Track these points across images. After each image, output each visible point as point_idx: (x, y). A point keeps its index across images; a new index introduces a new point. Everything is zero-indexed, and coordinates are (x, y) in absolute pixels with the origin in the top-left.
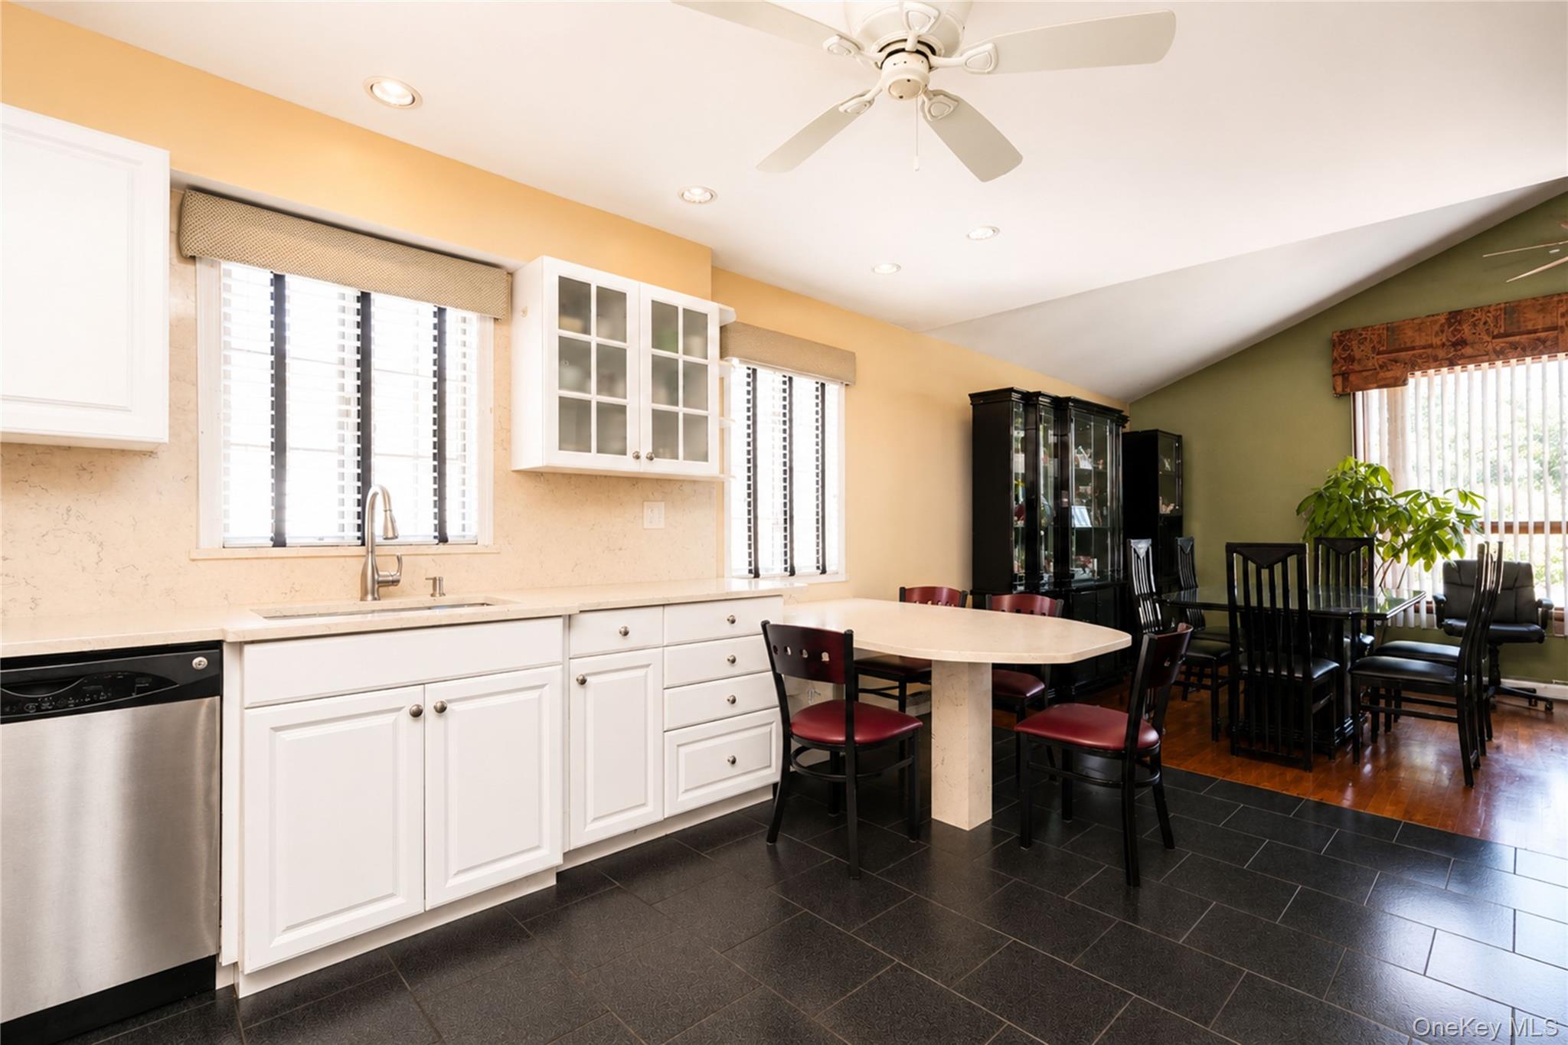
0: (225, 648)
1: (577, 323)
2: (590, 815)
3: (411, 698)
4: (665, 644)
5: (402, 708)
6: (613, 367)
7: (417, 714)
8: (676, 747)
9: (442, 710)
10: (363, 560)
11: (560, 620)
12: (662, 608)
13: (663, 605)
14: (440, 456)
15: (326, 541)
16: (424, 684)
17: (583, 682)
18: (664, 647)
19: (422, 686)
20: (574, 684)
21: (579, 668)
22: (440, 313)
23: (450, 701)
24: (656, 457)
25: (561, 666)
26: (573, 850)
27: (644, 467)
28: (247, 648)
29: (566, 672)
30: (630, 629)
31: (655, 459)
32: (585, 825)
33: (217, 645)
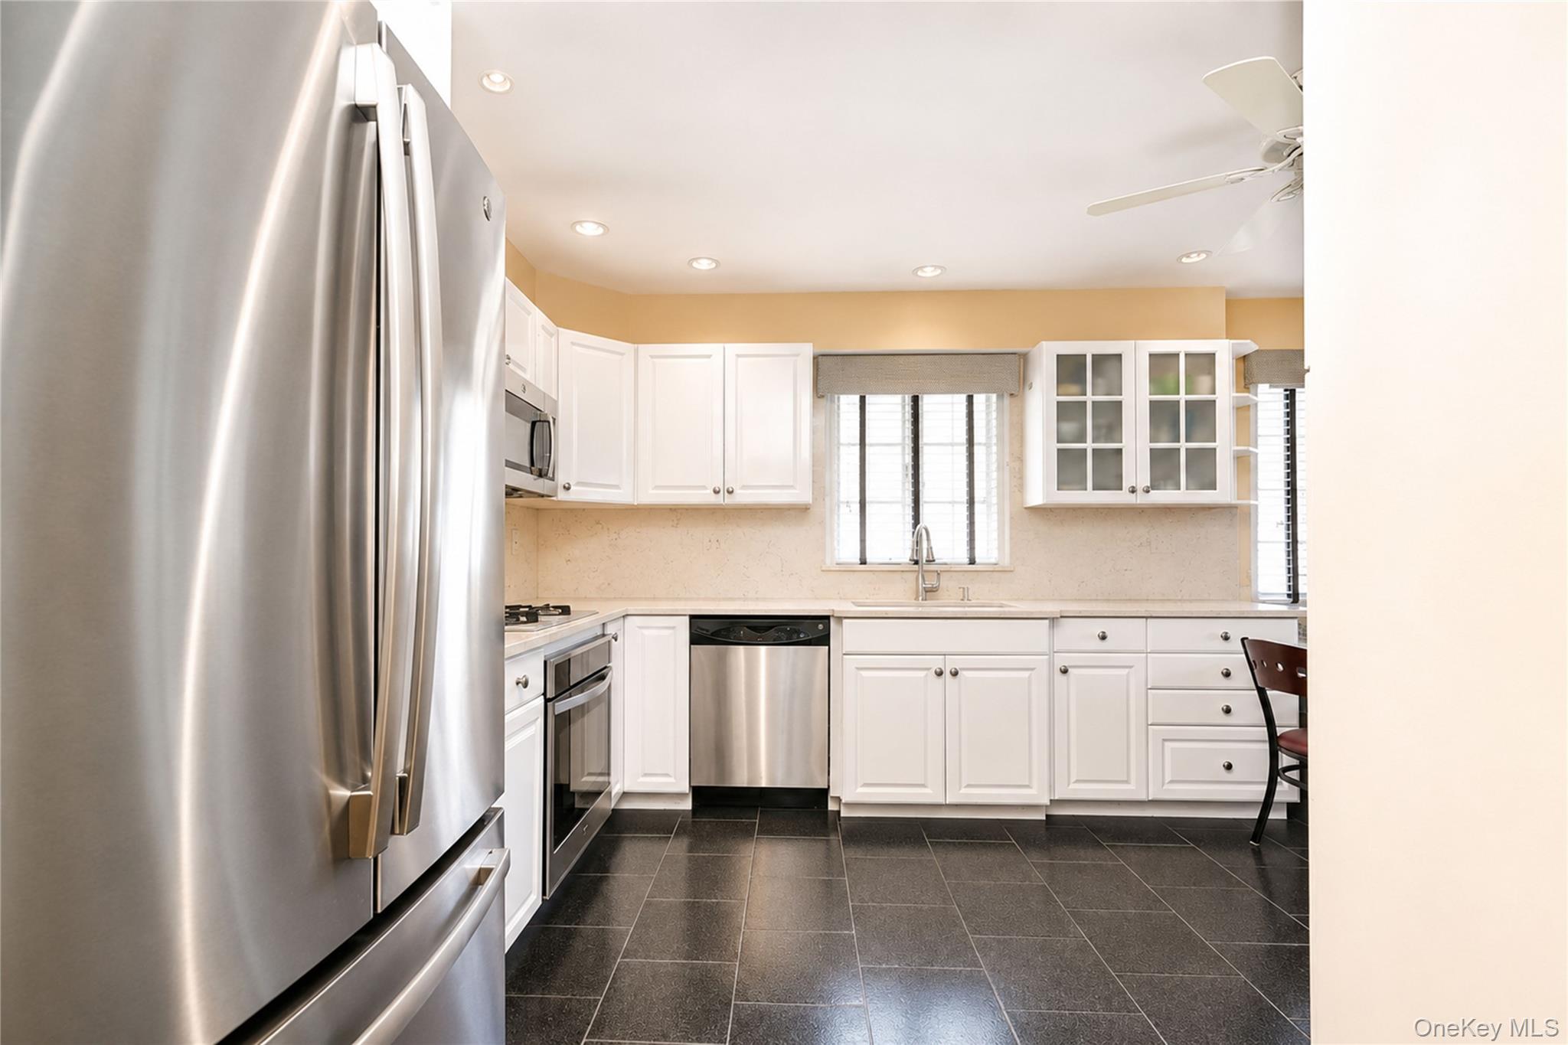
0: (832, 620)
1: (1075, 388)
2: (1073, 779)
3: (937, 663)
4: (1149, 651)
5: (930, 668)
6: (1111, 417)
7: (940, 674)
8: (1161, 740)
9: (955, 674)
10: (916, 574)
11: (1047, 621)
12: (1145, 619)
13: (1147, 618)
14: (971, 502)
15: (893, 561)
16: (945, 655)
17: (1065, 671)
18: (1147, 653)
19: (943, 657)
20: (1058, 673)
21: (1061, 661)
22: (970, 399)
23: (961, 669)
24: (1152, 489)
25: (1046, 657)
26: (1057, 800)
27: (1140, 499)
28: (845, 621)
29: (1051, 664)
30: (1107, 634)
31: (1152, 492)
32: (1069, 785)
33: (827, 618)
